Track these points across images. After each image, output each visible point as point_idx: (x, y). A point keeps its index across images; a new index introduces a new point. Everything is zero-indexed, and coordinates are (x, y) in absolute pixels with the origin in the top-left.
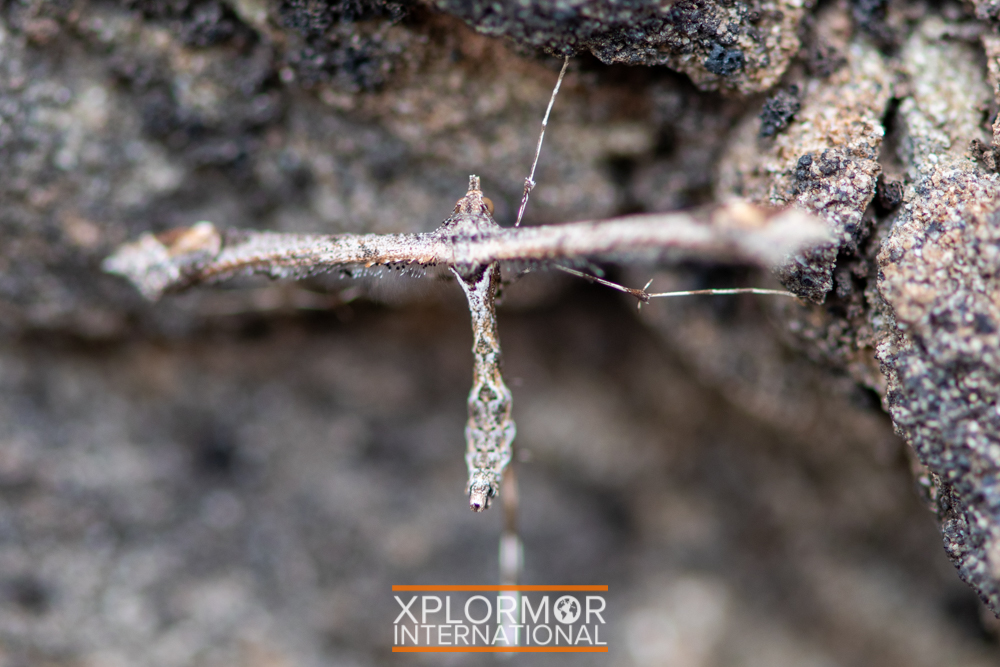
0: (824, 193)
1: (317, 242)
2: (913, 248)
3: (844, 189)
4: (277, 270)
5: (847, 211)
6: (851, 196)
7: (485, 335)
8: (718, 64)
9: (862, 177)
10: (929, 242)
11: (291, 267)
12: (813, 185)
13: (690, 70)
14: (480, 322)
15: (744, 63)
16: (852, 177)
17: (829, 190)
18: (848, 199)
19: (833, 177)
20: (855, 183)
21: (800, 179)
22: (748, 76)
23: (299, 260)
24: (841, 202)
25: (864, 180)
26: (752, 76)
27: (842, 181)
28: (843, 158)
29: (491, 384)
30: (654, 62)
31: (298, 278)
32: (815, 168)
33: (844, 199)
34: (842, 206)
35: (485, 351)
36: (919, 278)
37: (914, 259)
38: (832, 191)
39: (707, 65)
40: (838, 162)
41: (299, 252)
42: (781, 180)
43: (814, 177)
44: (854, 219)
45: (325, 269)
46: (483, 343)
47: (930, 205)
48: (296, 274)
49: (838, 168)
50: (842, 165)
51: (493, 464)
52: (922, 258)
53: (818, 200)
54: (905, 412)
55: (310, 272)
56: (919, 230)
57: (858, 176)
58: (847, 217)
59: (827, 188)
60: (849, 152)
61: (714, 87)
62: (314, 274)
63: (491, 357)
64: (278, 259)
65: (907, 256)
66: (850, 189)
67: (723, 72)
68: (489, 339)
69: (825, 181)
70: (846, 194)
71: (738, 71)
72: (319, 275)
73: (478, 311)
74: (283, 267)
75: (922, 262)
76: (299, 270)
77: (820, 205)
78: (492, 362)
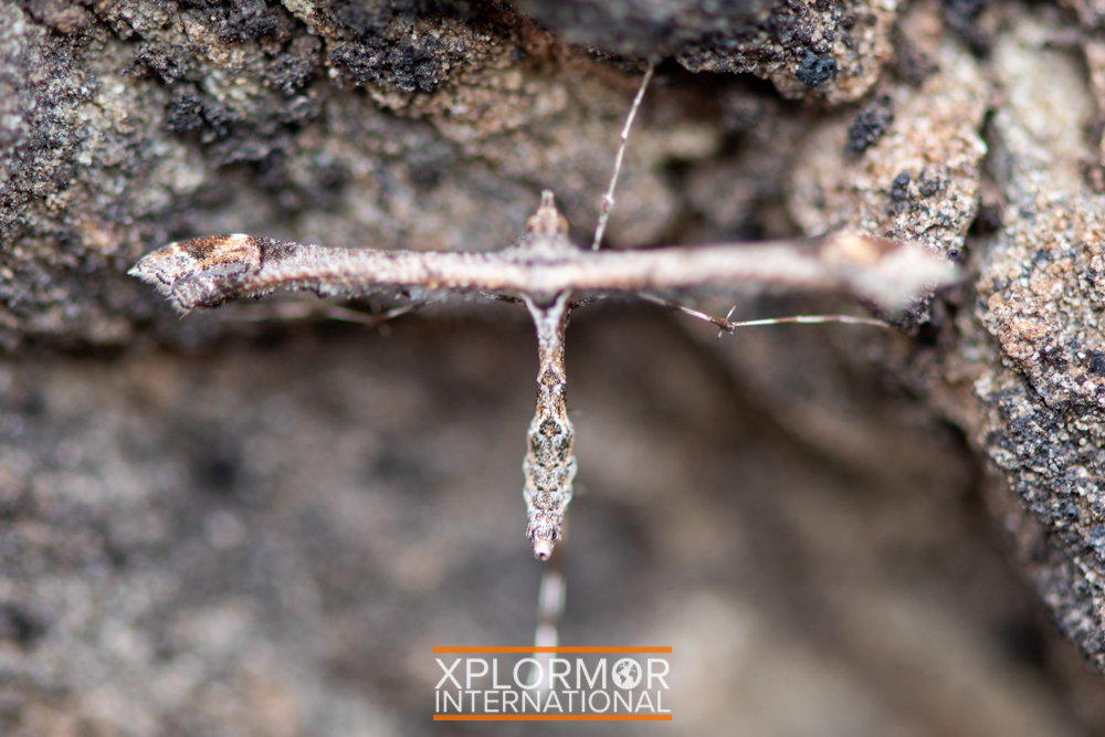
0: (923, 216)
1: (372, 259)
2: (1019, 277)
3: (946, 212)
4: (326, 288)
5: (949, 236)
6: (953, 220)
7: (553, 365)
8: (811, 74)
9: (963, 199)
10: (1037, 271)
11: (342, 284)
12: (912, 207)
13: (777, 78)
14: (549, 351)
15: (836, 71)
16: (954, 199)
17: (928, 214)
18: (951, 224)
19: (932, 198)
20: (957, 206)
21: (896, 199)
22: (837, 86)
23: (352, 279)
24: (942, 226)
25: (967, 203)
26: (842, 86)
27: (943, 203)
28: (943, 177)
29: (556, 417)
30: (741, 70)
31: (349, 297)
32: (914, 188)
33: (947, 223)
34: (943, 230)
35: (552, 382)
36: (1027, 311)
37: (1021, 290)
38: (932, 214)
39: (798, 74)
40: (938, 183)
41: (352, 269)
42: (873, 199)
43: (912, 198)
44: (956, 245)
45: (380, 289)
46: (551, 373)
47: (1037, 230)
48: (347, 293)
49: (938, 188)
50: (942, 186)
51: (556, 504)
52: (1029, 288)
53: (919, 224)
54: (1008, 456)
55: (363, 291)
56: (1025, 258)
57: (960, 198)
58: (949, 243)
59: (926, 209)
60: (949, 170)
61: (800, 95)
62: (368, 294)
63: (557, 389)
64: (329, 276)
65: (1013, 288)
66: (952, 213)
67: (815, 82)
68: (557, 369)
69: (924, 202)
70: (948, 218)
71: (829, 81)
72: (373, 295)
73: (548, 340)
74: (333, 284)
75: (1030, 293)
76: (350, 288)
77: (920, 229)
78: (559, 394)
